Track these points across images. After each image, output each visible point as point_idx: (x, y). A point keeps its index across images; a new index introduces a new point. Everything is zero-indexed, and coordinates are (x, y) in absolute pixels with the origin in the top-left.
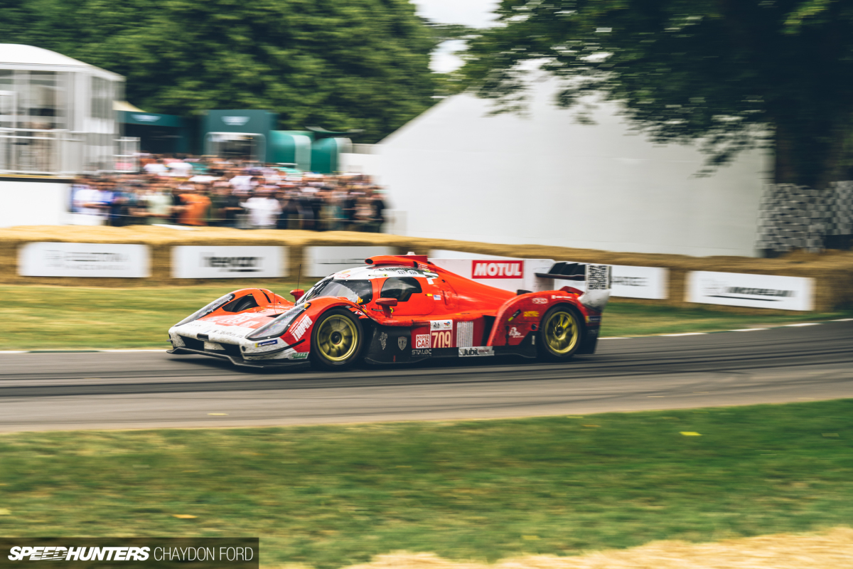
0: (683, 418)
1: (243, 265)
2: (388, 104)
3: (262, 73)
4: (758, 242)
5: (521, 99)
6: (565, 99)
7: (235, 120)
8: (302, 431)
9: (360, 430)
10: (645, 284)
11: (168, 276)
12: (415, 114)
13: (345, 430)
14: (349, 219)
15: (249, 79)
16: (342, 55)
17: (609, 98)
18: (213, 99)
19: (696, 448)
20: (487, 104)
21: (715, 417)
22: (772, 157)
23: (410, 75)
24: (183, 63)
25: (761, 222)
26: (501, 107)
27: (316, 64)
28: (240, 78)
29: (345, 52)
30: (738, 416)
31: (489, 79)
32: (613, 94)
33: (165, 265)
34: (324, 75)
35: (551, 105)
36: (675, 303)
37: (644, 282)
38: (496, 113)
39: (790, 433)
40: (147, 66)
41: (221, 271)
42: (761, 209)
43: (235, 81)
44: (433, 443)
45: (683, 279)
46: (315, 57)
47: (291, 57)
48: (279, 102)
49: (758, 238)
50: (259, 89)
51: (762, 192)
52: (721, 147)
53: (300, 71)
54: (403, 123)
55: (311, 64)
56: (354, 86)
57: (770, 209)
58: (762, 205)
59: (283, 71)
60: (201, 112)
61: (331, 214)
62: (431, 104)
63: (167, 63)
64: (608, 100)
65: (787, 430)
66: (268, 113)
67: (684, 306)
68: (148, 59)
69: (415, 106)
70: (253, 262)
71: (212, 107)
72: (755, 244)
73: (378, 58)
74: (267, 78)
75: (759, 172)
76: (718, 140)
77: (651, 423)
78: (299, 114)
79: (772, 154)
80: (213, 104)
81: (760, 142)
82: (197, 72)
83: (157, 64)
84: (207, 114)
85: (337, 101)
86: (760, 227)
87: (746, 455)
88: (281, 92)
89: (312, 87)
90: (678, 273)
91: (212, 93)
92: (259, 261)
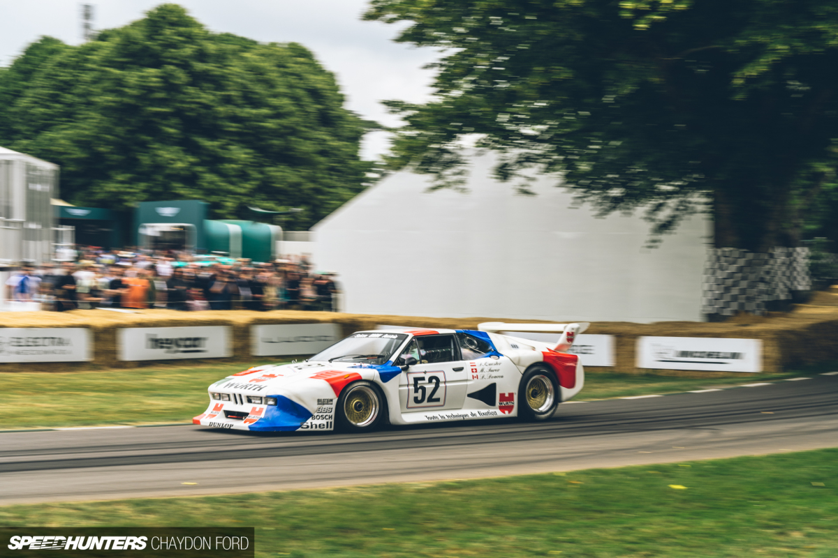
0: (666, 472)
1: (186, 346)
2: (318, 191)
3: (193, 164)
4: (704, 306)
5: (460, 173)
6: (503, 172)
7: (168, 211)
8: (277, 496)
9: (335, 493)
10: (592, 352)
11: (115, 358)
12: (344, 201)
13: (324, 494)
14: (292, 298)
15: (182, 169)
16: (272, 146)
17: (547, 170)
18: (144, 191)
19: (684, 501)
20: (426, 180)
21: (699, 470)
22: (712, 222)
23: (339, 162)
24: (115, 157)
25: (706, 287)
26: (439, 182)
27: (246, 153)
28: (173, 169)
29: (275, 142)
30: (722, 469)
31: (429, 154)
32: (550, 167)
33: (111, 348)
34: (253, 165)
35: (492, 178)
36: (625, 369)
37: (590, 350)
38: (434, 189)
39: (777, 484)
40: (78, 161)
41: (168, 352)
42: (705, 274)
43: (168, 171)
44: (418, 504)
45: (633, 345)
46: (243, 148)
47: (222, 147)
48: (210, 192)
49: (704, 302)
50: (191, 180)
51: (706, 257)
52: (663, 215)
53: (231, 161)
54: (333, 209)
55: (240, 154)
56: (283, 174)
57: (714, 273)
58: (707, 269)
59: (214, 162)
60: (132, 205)
61: (272, 294)
62: (359, 190)
63: (99, 157)
64: (545, 172)
65: (775, 480)
66: (202, 203)
67: (635, 372)
68: (79, 154)
69: (344, 193)
70: (197, 343)
71: (142, 199)
72: (701, 309)
73: (307, 147)
74: (200, 169)
75: (702, 237)
76: (659, 207)
77: (636, 478)
78: (230, 204)
79: (712, 219)
80: (145, 196)
81: (700, 208)
82: (130, 165)
83: (87, 158)
84: (138, 206)
85: (267, 189)
86: (705, 292)
87: (739, 506)
88: (212, 183)
89: (243, 176)
90: (626, 339)
91: (143, 185)
92: (202, 342)
